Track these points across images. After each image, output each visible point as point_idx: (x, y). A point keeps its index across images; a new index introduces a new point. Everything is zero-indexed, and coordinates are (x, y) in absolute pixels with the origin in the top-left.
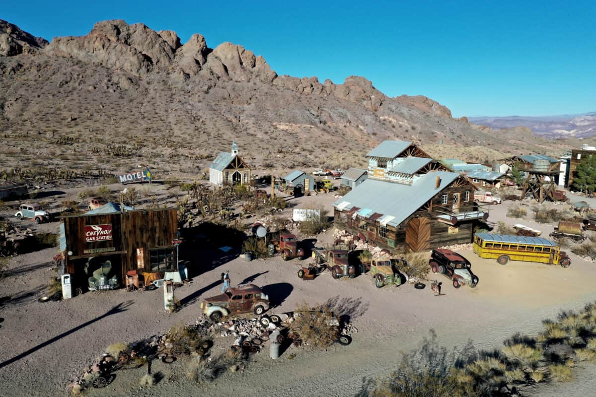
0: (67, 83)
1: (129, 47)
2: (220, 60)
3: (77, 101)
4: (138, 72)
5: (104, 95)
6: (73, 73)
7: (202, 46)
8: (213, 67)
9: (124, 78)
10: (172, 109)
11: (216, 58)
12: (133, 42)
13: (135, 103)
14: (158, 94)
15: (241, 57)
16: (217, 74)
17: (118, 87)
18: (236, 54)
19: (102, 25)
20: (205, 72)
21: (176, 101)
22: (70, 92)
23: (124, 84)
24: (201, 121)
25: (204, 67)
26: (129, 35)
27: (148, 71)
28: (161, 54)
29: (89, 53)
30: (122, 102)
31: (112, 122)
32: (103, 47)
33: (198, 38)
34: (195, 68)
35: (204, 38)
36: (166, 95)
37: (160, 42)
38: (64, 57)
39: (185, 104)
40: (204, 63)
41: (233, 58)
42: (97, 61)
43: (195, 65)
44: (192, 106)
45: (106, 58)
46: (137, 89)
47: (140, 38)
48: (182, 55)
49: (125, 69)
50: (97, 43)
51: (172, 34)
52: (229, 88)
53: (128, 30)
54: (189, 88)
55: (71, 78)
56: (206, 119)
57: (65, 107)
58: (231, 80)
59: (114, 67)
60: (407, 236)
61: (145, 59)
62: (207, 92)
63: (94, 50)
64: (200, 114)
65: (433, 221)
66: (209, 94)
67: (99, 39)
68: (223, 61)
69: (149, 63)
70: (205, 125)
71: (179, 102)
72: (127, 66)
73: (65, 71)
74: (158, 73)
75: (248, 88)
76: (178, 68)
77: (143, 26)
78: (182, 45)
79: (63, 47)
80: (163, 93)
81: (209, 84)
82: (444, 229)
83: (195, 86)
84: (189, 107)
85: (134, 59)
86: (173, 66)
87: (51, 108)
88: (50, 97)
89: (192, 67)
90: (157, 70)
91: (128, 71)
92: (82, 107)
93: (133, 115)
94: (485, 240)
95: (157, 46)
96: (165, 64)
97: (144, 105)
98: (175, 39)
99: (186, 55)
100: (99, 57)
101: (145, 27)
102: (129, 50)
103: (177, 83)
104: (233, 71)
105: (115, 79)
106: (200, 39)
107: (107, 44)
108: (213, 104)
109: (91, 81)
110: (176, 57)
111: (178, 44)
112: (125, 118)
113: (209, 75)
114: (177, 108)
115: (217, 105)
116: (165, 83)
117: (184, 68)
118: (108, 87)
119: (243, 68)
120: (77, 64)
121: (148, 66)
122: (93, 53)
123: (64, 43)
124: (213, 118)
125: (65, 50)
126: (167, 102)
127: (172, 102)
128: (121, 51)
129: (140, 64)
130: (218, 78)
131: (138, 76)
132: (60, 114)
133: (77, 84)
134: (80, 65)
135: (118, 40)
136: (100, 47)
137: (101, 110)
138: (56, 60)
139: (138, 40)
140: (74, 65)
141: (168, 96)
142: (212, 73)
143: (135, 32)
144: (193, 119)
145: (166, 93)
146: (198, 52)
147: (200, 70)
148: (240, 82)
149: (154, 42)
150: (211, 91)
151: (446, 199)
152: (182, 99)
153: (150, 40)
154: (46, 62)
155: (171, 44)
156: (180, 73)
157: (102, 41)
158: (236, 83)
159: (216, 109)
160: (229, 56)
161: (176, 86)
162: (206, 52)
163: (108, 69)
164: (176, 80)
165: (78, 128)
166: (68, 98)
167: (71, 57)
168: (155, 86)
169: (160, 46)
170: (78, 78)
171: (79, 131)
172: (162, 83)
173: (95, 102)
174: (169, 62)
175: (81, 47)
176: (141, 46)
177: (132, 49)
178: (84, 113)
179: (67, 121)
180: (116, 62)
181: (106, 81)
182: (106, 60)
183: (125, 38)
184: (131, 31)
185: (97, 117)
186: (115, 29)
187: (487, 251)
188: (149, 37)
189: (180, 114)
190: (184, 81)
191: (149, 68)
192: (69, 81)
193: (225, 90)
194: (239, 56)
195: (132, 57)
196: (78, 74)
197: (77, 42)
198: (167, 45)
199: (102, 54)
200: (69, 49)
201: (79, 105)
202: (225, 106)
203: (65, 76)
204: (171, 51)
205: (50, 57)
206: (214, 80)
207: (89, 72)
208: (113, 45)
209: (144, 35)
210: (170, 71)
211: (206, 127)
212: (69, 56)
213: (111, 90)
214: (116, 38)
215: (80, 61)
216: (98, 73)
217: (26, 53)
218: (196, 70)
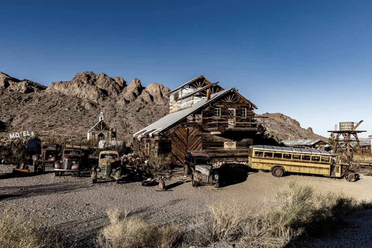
0: (54, 106)
1: (93, 86)
2: (149, 93)
3: (57, 116)
4: (97, 100)
5: (74, 113)
6: (58, 101)
7: (138, 85)
8: (144, 97)
9: (88, 103)
10: (113, 121)
11: (147, 92)
12: (97, 84)
13: (92, 118)
14: (107, 113)
15: (162, 91)
16: (146, 101)
17: (83, 108)
18: (158, 89)
19: (80, 75)
20: (138, 100)
21: (117, 116)
22: (54, 111)
23: (88, 107)
24: (130, 127)
25: (139, 97)
26: (95, 80)
27: (104, 100)
28: (113, 90)
29: (70, 90)
30: (84, 117)
31: (74, 127)
32: (79, 86)
33: (136, 80)
34: (133, 97)
35: (139, 81)
36: (112, 113)
37: (113, 84)
38: (55, 93)
39: (123, 118)
40: (139, 95)
41: (156, 91)
42: (74, 94)
43: (133, 96)
44: (127, 119)
45: (80, 93)
46: (95, 110)
47: (101, 81)
48: (126, 91)
49: (90, 99)
50: (75, 85)
51: (121, 79)
52: (152, 109)
53: (95, 77)
54: (127, 109)
55: (57, 104)
56: (134, 126)
57: (48, 120)
58: (155, 104)
59: (84, 98)
60: (173, 146)
61: (102, 93)
62: (138, 111)
63: (73, 88)
64: (131, 123)
65: (204, 134)
66: (140, 112)
67: (77, 82)
68: (150, 93)
69: (105, 95)
70: (132, 130)
71: (119, 116)
72: (91, 97)
73: (54, 101)
74: (110, 101)
75: (164, 109)
76: (122, 98)
77: (103, 75)
78: (127, 86)
79: (56, 88)
80: (110, 112)
81: (140, 107)
82: (220, 144)
83: (131, 108)
84: (125, 119)
85: (96, 93)
86: (119, 97)
87: (40, 120)
88: (41, 114)
89: (131, 97)
90: (109, 99)
91: (91, 100)
92: (58, 120)
93: (88, 124)
94: (254, 148)
95: (111, 85)
96: (115, 96)
97: (97, 118)
98: (122, 82)
99: (128, 91)
100: (76, 92)
101: (105, 75)
102: (93, 88)
103: (120, 106)
104: (156, 100)
105: (82, 104)
106: (137, 81)
107: (81, 85)
108: (140, 118)
109: (68, 105)
110: (122, 92)
111: (125, 84)
112: (82, 125)
113: (141, 101)
114: (117, 120)
115: (143, 118)
116: (113, 106)
117: (126, 97)
118: (77, 109)
119: (162, 97)
120: (62, 96)
121: (104, 96)
122: (73, 90)
123: (57, 85)
124: (138, 125)
125: (57, 89)
126: (112, 117)
127: (115, 116)
128: (89, 88)
129: (99, 96)
130: (147, 103)
131: (97, 102)
132: (43, 123)
133: (59, 107)
134: (64, 97)
135: (88, 83)
136: (77, 86)
137: (70, 121)
138: (50, 95)
139: (100, 83)
140: (60, 97)
141: (113, 113)
142: (143, 100)
143: (99, 78)
144: (125, 126)
145: (112, 111)
146: (136, 88)
147: (136, 99)
148: (160, 105)
149: (109, 83)
150: (141, 111)
151: (219, 113)
152: (121, 115)
153: (107, 82)
154: (45, 95)
155: (120, 85)
156: (123, 100)
157: (78, 83)
158: (157, 106)
159: (142, 120)
160: (154, 91)
161: (119, 108)
162: (140, 89)
163: (80, 99)
164: (120, 104)
165: (51, 131)
166: (52, 115)
167: (60, 93)
168: (106, 108)
169: (113, 85)
170: (60, 104)
171: (50, 132)
172: (111, 106)
173: (68, 117)
174: (117, 95)
175: (66, 87)
176: (101, 86)
177: (95, 87)
178: (58, 123)
179: (45, 127)
180: (85, 95)
181: (77, 105)
182: (79, 94)
183: (92, 81)
184: (97, 78)
185: (66, 125)
186: (86, 77)
187: (257, 160)
188: (107, 81)
189: (118, 123)
190: (125, 105)
191: (104, 98)
192: (55, 106)
193: (149, 110)
194: (160, 90)
195: (94, 92)
196: (61, 101)
197: (64, 84)
198: (117, 85)
199: (77, 91)
200: (59, 89)
201: (56, 118)
202: (148, 119)
203: (53, 103)
204: (119, 89)
205: (48, 93)
206: (143, 104)
207: (68, 101)
208: (85, 85)
209: (104, 80)
210: (117, 99)
211: (133, 130)
212: (58, 93)
213: (79, 111)
214: (87, 82)
215: (65, 95)
216: (74, 101)
217: (36, 92)
218: (133, 99)
